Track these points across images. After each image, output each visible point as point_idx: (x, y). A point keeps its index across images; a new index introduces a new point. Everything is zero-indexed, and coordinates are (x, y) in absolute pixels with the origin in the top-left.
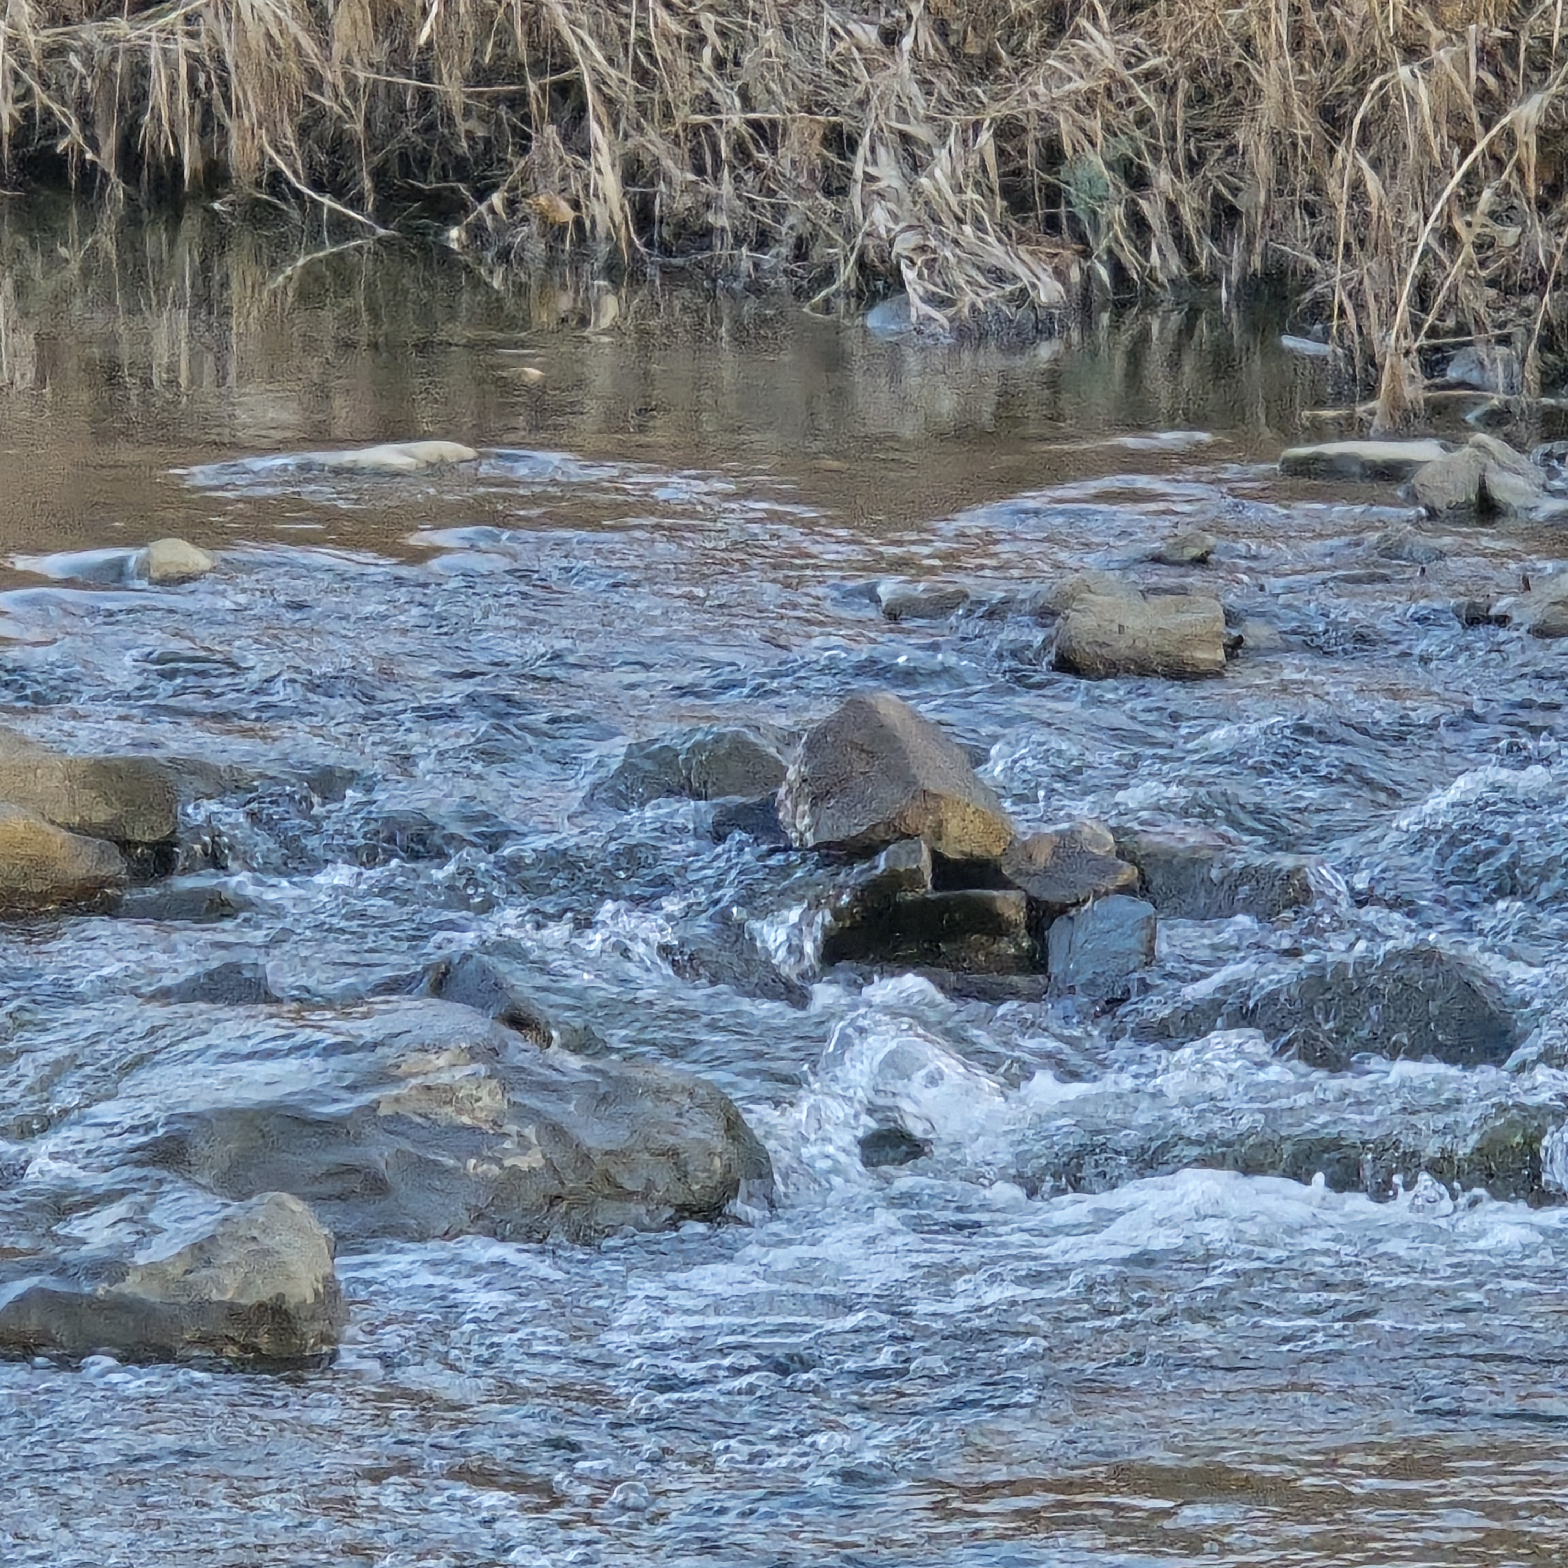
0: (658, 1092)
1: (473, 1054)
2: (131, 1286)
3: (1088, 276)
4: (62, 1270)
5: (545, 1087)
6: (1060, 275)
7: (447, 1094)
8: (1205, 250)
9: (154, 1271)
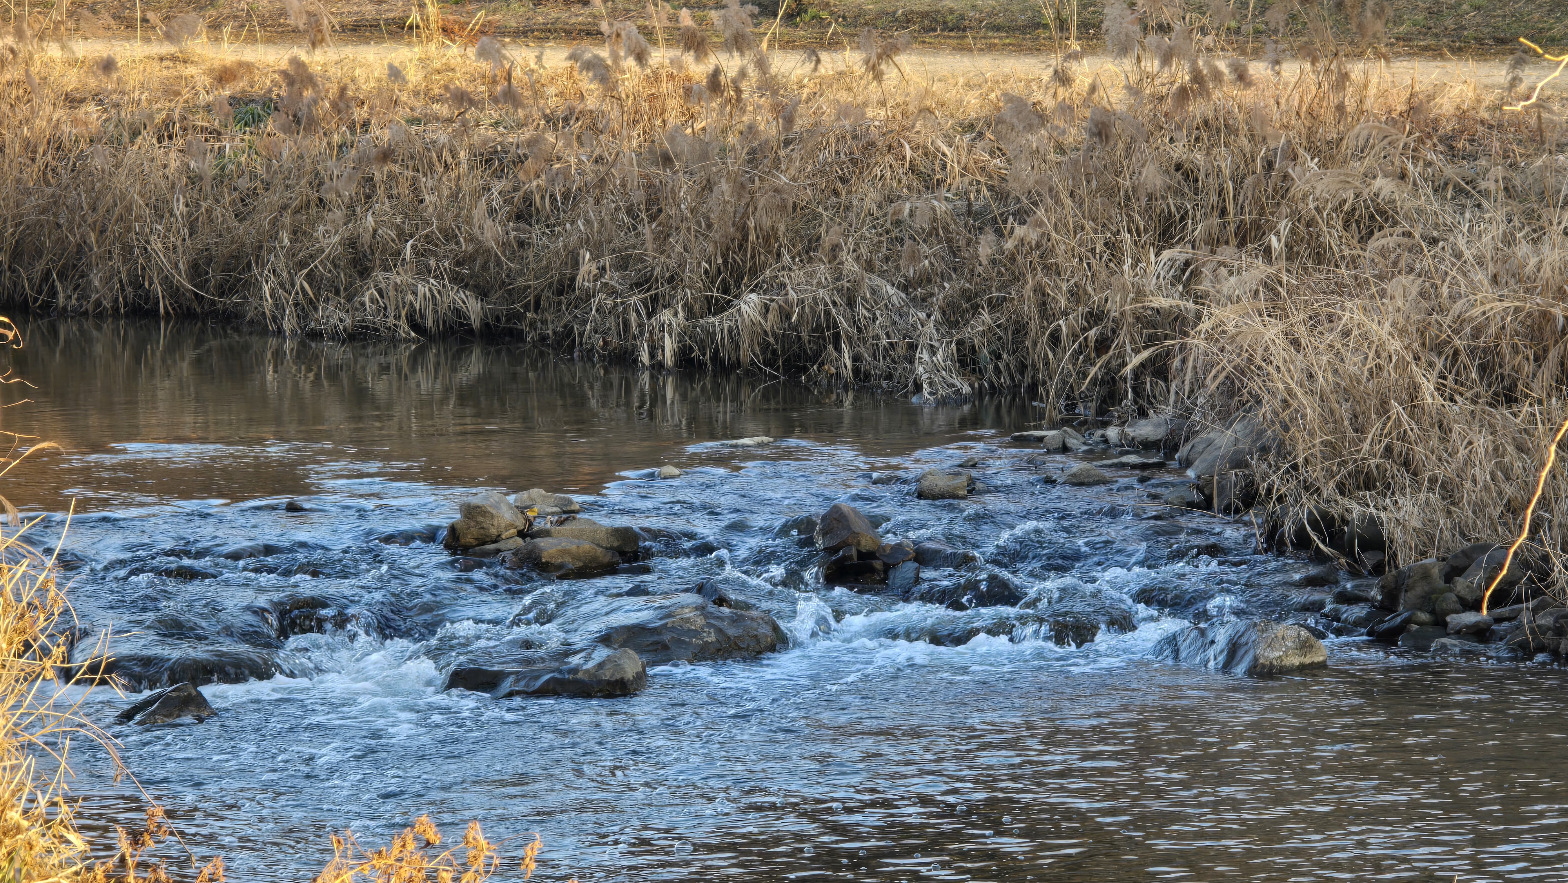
0: (752, 619)
1: (697, 609)
2: (580, 675)
3: (981, 386)
4: (560, 672)
5: (718, 618)
6: (971, 386)
7: (688, 620)
8: (1018, 377)
9: (587, 671)
